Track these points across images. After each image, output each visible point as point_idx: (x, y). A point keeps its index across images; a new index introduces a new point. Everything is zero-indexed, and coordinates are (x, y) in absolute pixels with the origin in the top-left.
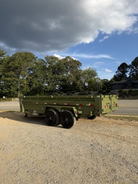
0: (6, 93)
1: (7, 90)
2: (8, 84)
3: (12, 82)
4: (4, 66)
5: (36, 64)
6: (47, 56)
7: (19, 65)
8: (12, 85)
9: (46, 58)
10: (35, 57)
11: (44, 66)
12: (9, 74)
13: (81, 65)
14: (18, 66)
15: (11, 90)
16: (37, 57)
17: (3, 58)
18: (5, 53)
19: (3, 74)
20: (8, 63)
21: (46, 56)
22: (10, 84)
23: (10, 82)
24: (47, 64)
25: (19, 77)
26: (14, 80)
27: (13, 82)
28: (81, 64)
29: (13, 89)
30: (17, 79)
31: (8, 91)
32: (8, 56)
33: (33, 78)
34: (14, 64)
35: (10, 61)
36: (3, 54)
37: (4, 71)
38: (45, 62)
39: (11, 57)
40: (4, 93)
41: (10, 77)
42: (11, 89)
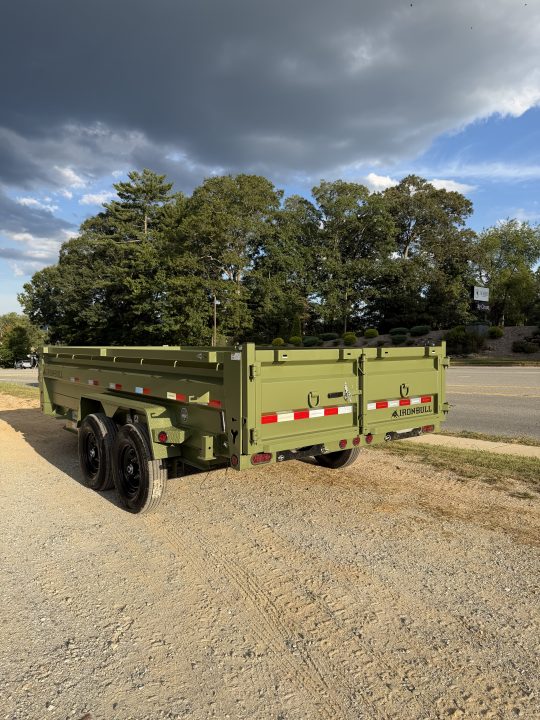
0: (173, 332)
1: (176, 322)
2: (179, 298)
3: (190, 294)
4: (167, 232)
5: (278, 217)
6: (323, 185)
7: (212, 229)
8: (190, 302)
9: (315, 191)
10: (275, 190)
11: (309, 225)
12: (180, 262)
13: (470, 211)
14: (209, 234)
15: (189, 324)
16: (281, 193)
17: (161, 204)
18: (170, 187)
19: (162, 264)
20: (179, 222)
21: (318, 186)
22: (184, 300)
23: (185, 293)
24: (320, 217)
25: (215, 275)
26: (199, 285)
27: (195, 292)
28: (468, 203)
29: (195, 319)
30: (207, 284)
31: (176, 328)
32: (179, 197)
33: (265, 275)
34: (194, 227)
35: (185, 216)
36: (162, 191)
37: (165, 253)
38: (313, 209)
39: (189, 201)
40: (167, 333)
41: (186, 274)
42: (187, 317)
